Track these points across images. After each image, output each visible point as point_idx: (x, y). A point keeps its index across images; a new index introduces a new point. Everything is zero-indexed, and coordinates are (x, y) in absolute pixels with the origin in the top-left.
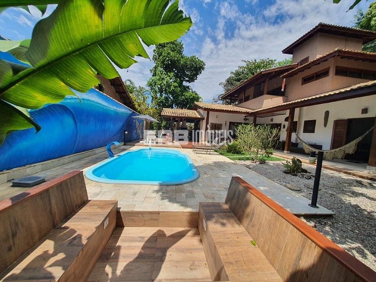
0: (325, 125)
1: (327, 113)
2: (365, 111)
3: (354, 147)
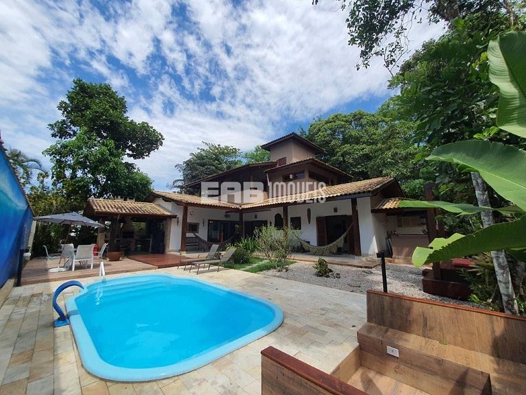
0: (309, 223)
1: (309, 210)
2: (336, 210)
3: (343, 241)
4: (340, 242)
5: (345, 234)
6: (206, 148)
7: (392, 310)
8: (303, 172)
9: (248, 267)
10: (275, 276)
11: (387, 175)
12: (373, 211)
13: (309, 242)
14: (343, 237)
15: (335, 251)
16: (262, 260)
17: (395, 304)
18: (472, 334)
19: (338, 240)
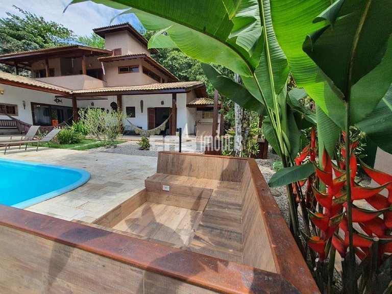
0: (142, 111)
1: (142, 102)
2: (162, 103)
3: (165, 126)
4: (162, 126)
5: (166, 121)
6: (22, 16)
7: (173, 163)
8: (137, 67)
9: (77, 146)
10: (101, 152)
11: (198, 80)
12: (188, 106)
13: (141, 128)
14: (165, 123)
15: (158, 133)
16: (95, 141)
17: (175, 159)
18: (213, 170)
19: (161, 125)
